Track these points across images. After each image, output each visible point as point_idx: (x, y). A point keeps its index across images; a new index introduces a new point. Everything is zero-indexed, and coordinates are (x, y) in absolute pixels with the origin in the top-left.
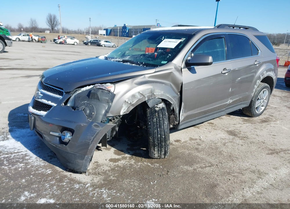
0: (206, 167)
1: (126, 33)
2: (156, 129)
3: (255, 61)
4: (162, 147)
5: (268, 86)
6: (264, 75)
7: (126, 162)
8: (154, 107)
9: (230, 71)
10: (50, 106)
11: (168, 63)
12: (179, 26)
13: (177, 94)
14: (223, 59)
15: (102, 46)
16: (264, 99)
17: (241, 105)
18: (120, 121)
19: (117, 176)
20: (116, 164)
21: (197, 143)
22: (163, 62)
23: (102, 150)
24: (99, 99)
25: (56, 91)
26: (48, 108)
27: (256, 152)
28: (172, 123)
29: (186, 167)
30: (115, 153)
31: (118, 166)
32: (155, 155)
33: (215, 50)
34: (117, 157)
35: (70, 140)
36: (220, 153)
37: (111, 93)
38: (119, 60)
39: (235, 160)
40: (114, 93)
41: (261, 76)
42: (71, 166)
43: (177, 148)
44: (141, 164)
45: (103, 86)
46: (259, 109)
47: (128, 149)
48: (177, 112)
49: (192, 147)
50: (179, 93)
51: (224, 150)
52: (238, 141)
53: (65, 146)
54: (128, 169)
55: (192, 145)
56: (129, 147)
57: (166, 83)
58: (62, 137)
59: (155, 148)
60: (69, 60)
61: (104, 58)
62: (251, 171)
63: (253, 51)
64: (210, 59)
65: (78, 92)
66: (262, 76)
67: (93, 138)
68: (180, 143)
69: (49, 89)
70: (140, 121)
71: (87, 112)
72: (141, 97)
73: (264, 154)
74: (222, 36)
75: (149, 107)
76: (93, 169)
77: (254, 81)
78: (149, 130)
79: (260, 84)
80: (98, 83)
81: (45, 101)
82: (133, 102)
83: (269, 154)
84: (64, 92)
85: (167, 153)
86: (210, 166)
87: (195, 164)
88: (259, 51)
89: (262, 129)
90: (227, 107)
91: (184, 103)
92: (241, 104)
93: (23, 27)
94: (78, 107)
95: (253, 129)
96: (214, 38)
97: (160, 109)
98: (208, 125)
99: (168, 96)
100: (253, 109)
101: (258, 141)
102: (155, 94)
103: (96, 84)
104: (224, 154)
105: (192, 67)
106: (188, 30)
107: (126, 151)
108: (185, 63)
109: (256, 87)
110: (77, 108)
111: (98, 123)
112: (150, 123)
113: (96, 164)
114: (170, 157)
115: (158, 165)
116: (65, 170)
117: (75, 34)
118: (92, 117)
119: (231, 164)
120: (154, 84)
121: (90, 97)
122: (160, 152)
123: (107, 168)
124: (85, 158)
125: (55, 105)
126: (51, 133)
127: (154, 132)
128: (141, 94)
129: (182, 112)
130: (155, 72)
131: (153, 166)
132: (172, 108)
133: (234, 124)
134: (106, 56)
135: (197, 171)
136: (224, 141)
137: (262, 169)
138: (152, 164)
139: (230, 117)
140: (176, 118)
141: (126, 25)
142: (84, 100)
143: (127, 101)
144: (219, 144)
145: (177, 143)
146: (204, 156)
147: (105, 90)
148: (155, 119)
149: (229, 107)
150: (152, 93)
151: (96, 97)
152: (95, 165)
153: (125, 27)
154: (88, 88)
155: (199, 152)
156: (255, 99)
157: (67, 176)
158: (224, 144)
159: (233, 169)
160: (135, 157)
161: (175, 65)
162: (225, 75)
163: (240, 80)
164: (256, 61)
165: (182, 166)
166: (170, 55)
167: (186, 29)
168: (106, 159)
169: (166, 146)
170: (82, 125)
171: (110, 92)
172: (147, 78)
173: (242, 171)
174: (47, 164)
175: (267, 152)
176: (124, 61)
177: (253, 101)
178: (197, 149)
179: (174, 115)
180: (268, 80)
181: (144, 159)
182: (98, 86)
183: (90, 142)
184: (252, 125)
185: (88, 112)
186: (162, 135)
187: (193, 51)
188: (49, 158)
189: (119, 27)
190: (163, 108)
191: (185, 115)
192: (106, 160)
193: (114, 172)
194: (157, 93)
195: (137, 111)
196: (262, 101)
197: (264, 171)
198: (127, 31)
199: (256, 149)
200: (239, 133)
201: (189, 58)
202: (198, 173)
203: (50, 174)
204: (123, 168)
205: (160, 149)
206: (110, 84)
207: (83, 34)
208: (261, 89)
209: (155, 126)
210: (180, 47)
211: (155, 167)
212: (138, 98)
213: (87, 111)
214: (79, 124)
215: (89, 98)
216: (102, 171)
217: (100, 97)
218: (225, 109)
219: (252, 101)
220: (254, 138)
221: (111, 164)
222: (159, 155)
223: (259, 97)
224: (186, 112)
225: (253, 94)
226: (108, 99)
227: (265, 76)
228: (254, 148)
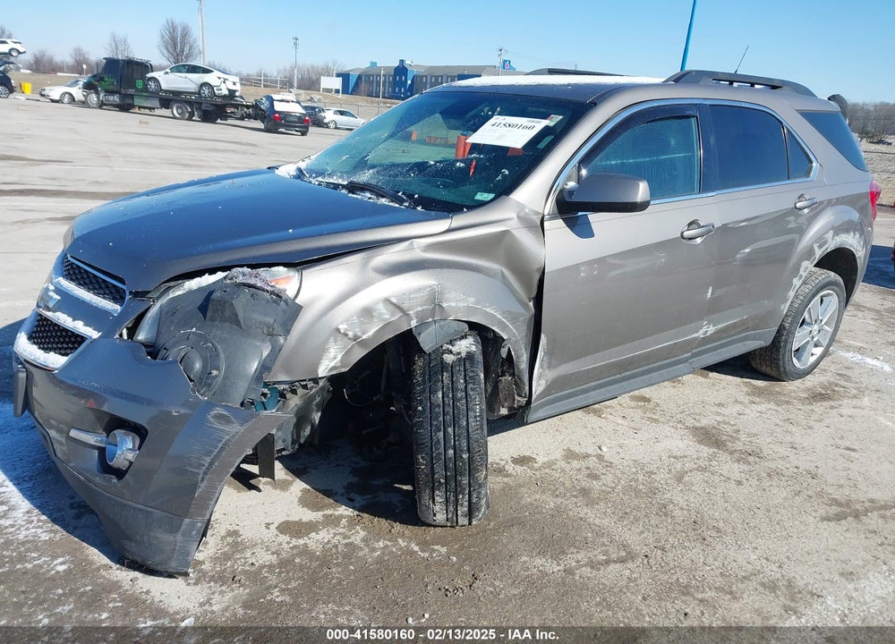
0: (608, 562)
1: (405, 88)
2: (440, 430)
3: (799, 198)
4: (459, 489)
5: (840, 279)
6: (826, 242)
7: (335, 534)
8: (439, 352)
9: (710, 231)
10: (79, 339)
11: (496, 201)
12: (552, 72)
13: (526, 306)
14: (687, 190)
15: (328, 127)
16: (823, 323)
17: (746, 342)
18: (328, 391)
19: (295, 588)
20: (301, 542)
21: (588, 468)
22: (480, 196)
23: (261, 487)
24: (238, 323)
25: (103, 286)
26: (73, 343)
27: (783, 511)
28: (506, 400)
29: (539, 561)
30: (304, 502)
31: (305, 551)
32: (435, 515)
33: (662, 157)
34: (308, 515)
35: (131, 463)
36: (663, 510)
37: (286, 302)
38: (340, 182)
39: (711, 540)
40: (296, 301)
41: (816, 246)
42: (133, 549)
43: (520, 486)
44: (387, 546)
45: (256, 277)
46: (806, 354)
47: (350, 488)
48: (523, 365)
49: (568, 484)
50: (531, 304)
51: (679, 500)
52: (727, 466)
53: (115, 480)
54: (338, 565)
55: (570, 477)
56: (355, 480)
57: (487, 268)
58: (109, 448)
59: (437, 492)
60: (216, 167)
61: (294, 173)
62: (763, 584)
63: (794, 162)
64: (642, 191)
65: (172, 295)
66: (820, 247)
67: (208, 460)
68: (532, 468)
69: (82, 277)
70: (393, 394)
71: (192, 368)
72: (393, 315)
73: (811, 519)
74: (688, 113)
75: (421, 351)
76: (215, 560)
77: (793, 260)
78: (416, 432)
79: (811, 274)
80: (242, 266)
81: (64, 319)
82: (364, 334)
83: (828, 519)
84: (127, 292)
85: (478, 510)
86: (622, 561)
87: (572, 549)
88: (814, 164)
89: (812, 423)
90: (695, 348)
91: (546, 336)
92: (745, 339)
93: (87, 59)
94: (165, 349)
95: (780, 423)
96: (663, 119)
97: (459, 360)
98: (633, 404)
99: (492, 312)
100: (784, 355)
101: (795, 470)
102: (445, 305)
103: (234, 270)
104: (677, 513)
105: (580, 214)
106: (576, 87)
107: (343, 495)
108: (556, 200)
109: (797, 282)
110: (163, 352)
111: (226, 408)
112: (420, 408)
113: (230, 540)
114: (490, 521)
115: (444, 550)
116: (117, 562)
117: (247, 87)
118: (210, 385)
119: (695, 552)
120: (446, 272)
121: (209, 314)
122: (451, 508)
123: (266, 558)
124: (183, 527)
125: (95, 335)
126: (73, 433)
127: (434, 438)
128: (392, 307)
129: (541, 366)
130: (450, 231)
131: (426, 555)
132: (504, 353)
133: (720, 405)
134: (303, 165)
135: (577, 578)
136: (679, 466)
137: (803, 576)
138: (424, 545)
139: (706, 377)
140: (518, 385)
141: (408, 62)
142: (186, 323)
143: (342, 331)
144: (661, 477)
145: (519, 469)
146: (606, 522)
147: (263, 290)
148: (440, 395)
149: (703, 348)
150: (435, 303)
151: (228, 313)
152: (228, 544)
153: (401, 70)
154: (207, 280)
155: (591, 503)
156: (791, 323)
157: (120, 587)
158: (680, 478)
159: (701, 574)
160: (372, 517)
161: (522, 207)
162: (692, 242)
163: (748, 253)
164: (802, 196)
165: (524, 558)
166: (507, 172)
167: (569, 85)
168: (270, 524)
169: (474, 486)
170: (174, 414)
171: (281, 298)
172: (417, 252)
173: (732, 583)
174: (61, 534)
175: (823, 512)
176: (353, 188)
177: (785, 328)
178: (585, 492)
179: (513, 375)
180: (839, 261)
181: (398, 527)
182: (242, 275)
183: (199, 474)
184: (779, 409)
185: (198, 366)
186: (462, 451)
187: (584, 161)
188: (74, 511)
189: (385, 68)
190: (470, 356)
191: (551, 375)
192: (268, 526)
193: (288, 573)
194: (453, 304)
195: (386, 359)
196: (816, 327)
197: (806, 585)
198: (409, 82)
199: (785, 499)
200: (731, 436)
201: (572, 184)
202: (578, 584)
203: (61, 578)
204: (320, 560)
205: (452, 498)
206: (285, 269)
207: (274, 87)
208: (815, 289)
209: (437, 419)
210: (542, 145)
211: (432, 557)
212: (382, 320)
213: (193, 363)
214: (164, 409)
215: (205, 317)
216: (247, 568)
217: (241, 316)
218: (690, 354)
219: (781, 329)
220: (782, 458)
221: (281, 544)
222: (450, 516)
223: (806, 315)
224: (555, 367)
225: (785, 308)
226: (272, 321)
227: (831, 245)
228: (779, 493)
